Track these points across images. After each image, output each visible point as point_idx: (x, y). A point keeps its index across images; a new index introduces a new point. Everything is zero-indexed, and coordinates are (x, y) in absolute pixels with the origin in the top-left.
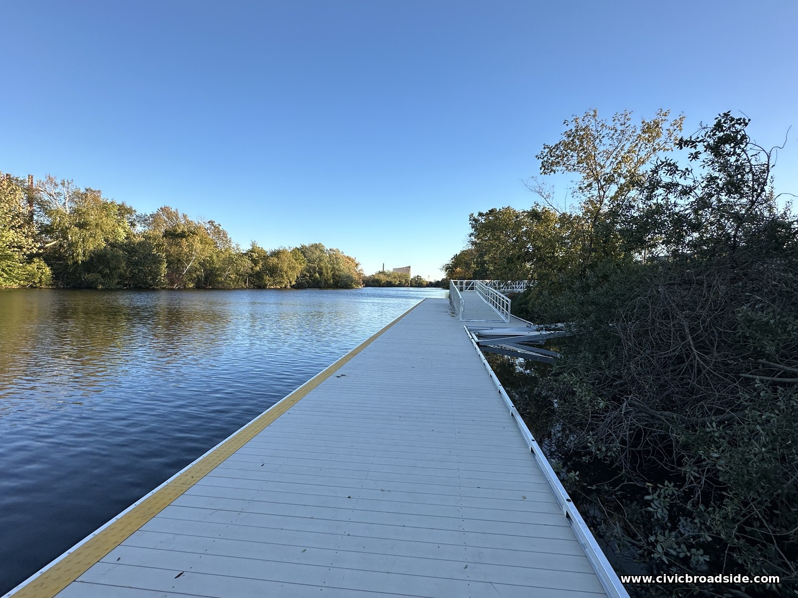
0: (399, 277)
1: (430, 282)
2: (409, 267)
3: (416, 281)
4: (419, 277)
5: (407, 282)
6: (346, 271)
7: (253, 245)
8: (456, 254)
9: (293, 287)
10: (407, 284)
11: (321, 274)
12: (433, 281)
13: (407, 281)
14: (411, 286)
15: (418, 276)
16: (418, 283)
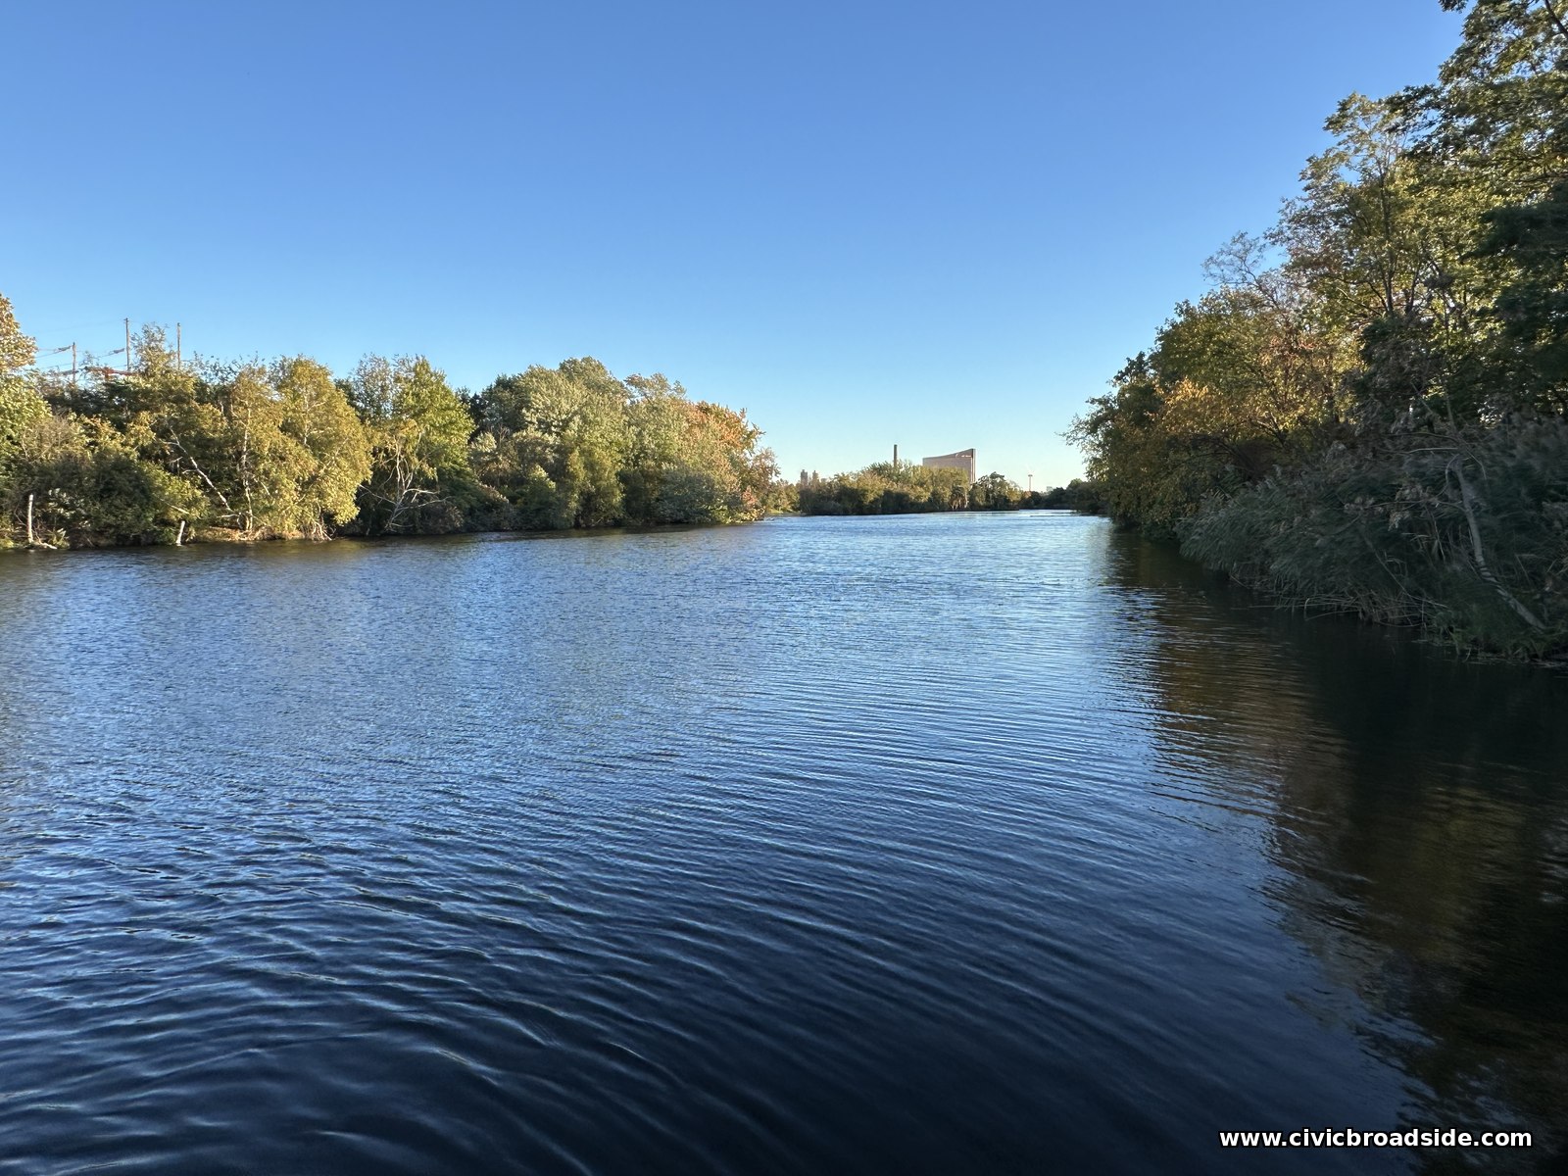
0: (935, 481)
1: (1035, 495)
2: (971, 452)
3: (988, 492)
4: (998, 480)
5: (961, 496)
6: (690, 459)
7: (150, 348)
8: (1141, 355)
9: (341, 533)
10: (957, 503)
11: (559, 471)
12: (1042, 488)
13: (957, 493)
14: (974, 507)
15: (994, 476)
16: (997, 499)
